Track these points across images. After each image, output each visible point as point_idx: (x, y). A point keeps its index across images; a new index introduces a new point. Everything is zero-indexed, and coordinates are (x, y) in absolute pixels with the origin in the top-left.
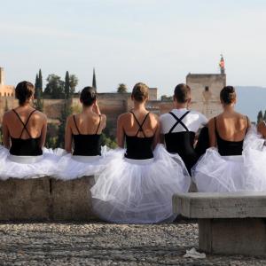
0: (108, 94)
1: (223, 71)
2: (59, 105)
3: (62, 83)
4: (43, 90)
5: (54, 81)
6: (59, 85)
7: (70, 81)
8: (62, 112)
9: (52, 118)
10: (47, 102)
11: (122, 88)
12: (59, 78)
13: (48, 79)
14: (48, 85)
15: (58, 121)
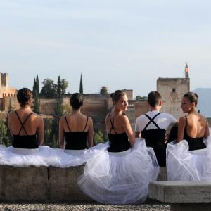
0: (92, 94)
1: (187, 75)
2: (52, 103)
3: (55, 86)
4: (40, 92)
5: (48, 84)
6: (52, 87)
7: (62, 85)
8: (55, 109)
9: (47, 114)
10: (43, 101)
11: (104, 90)
12: (53, 81)
13: (43, 83)
14: (43, 88)
15: (51, 117)
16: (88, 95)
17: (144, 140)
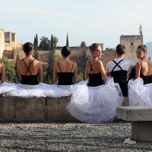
0: (75, 47)
2: (47, 54)
3: (49, 41)
4: (39, 45)
5: (44, 40)
6: (47, 42)
7: (54, 41)
8: (49, 58)
9: (44, 62)
10: (41, 52)
12: (47, 38)
13: (41, 39)
14: (41, 43)
15: (47, 63)
16: (72, 48)
17: (113, 78)
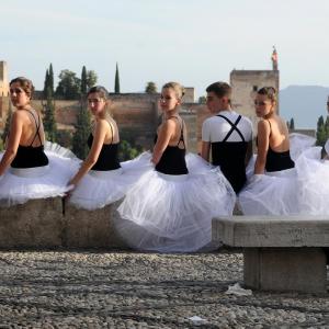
0: (134, 94)
1: (275, 66)
2: (73, 107)
3: (78, 81)
4: (55, 89)
5: (67, 78)
6: (73, 83)
7: (87, 79)
8: (77, 116)
9: (66, 124)
10: (60, 104)
11: (150, 88)
12: (73, 74)
13: (60, 76)
14: (60, 83)
15: (72, 128)
16: (127, 96)
